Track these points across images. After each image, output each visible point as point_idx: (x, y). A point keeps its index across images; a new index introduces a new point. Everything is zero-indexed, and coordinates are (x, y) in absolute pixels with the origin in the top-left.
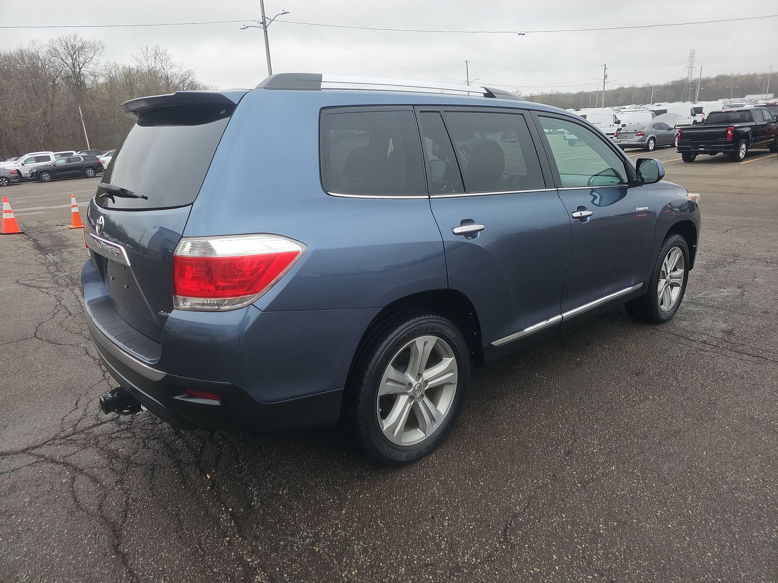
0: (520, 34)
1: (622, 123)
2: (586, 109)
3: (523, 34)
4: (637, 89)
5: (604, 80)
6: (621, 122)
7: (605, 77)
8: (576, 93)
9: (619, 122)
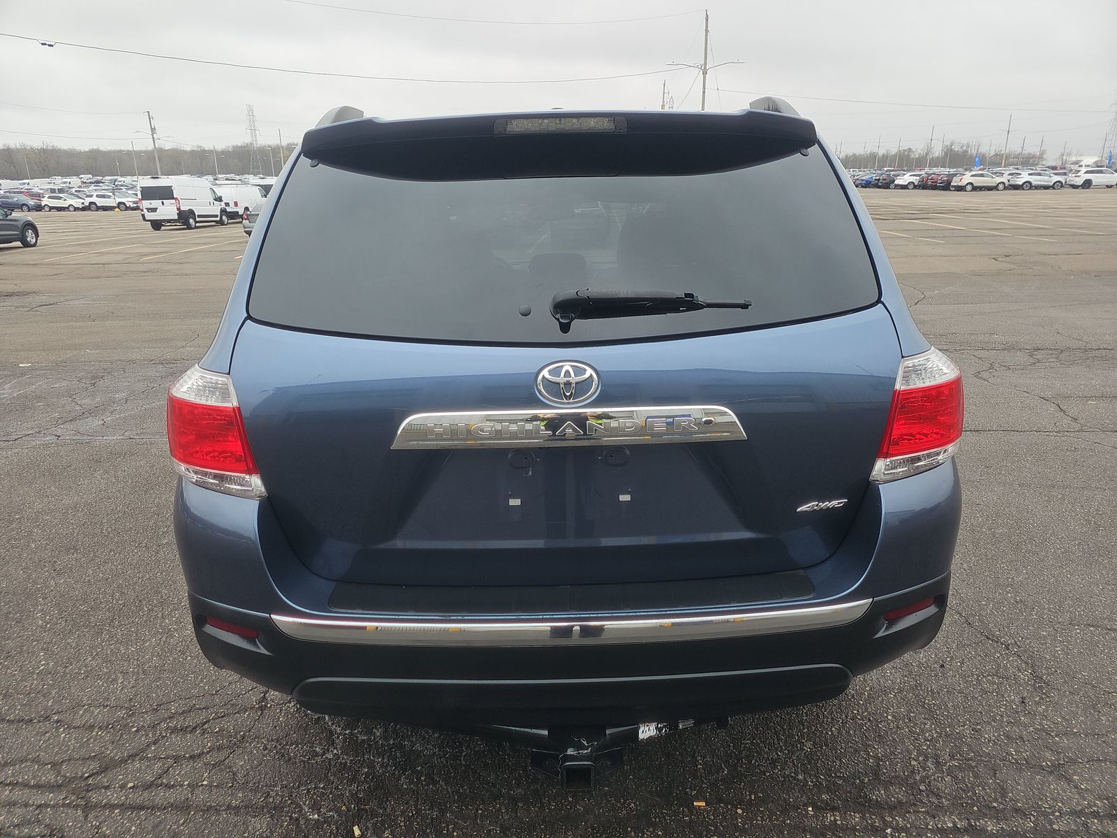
0: (45, 44)
1: (225, 200)
2: (170, 177)
3: (49, 45)
4: (185, 152)
5: (153, 136)
6: (223, 199)
7: (153, 130)
8: (87, 149)
9: (219, 199)
